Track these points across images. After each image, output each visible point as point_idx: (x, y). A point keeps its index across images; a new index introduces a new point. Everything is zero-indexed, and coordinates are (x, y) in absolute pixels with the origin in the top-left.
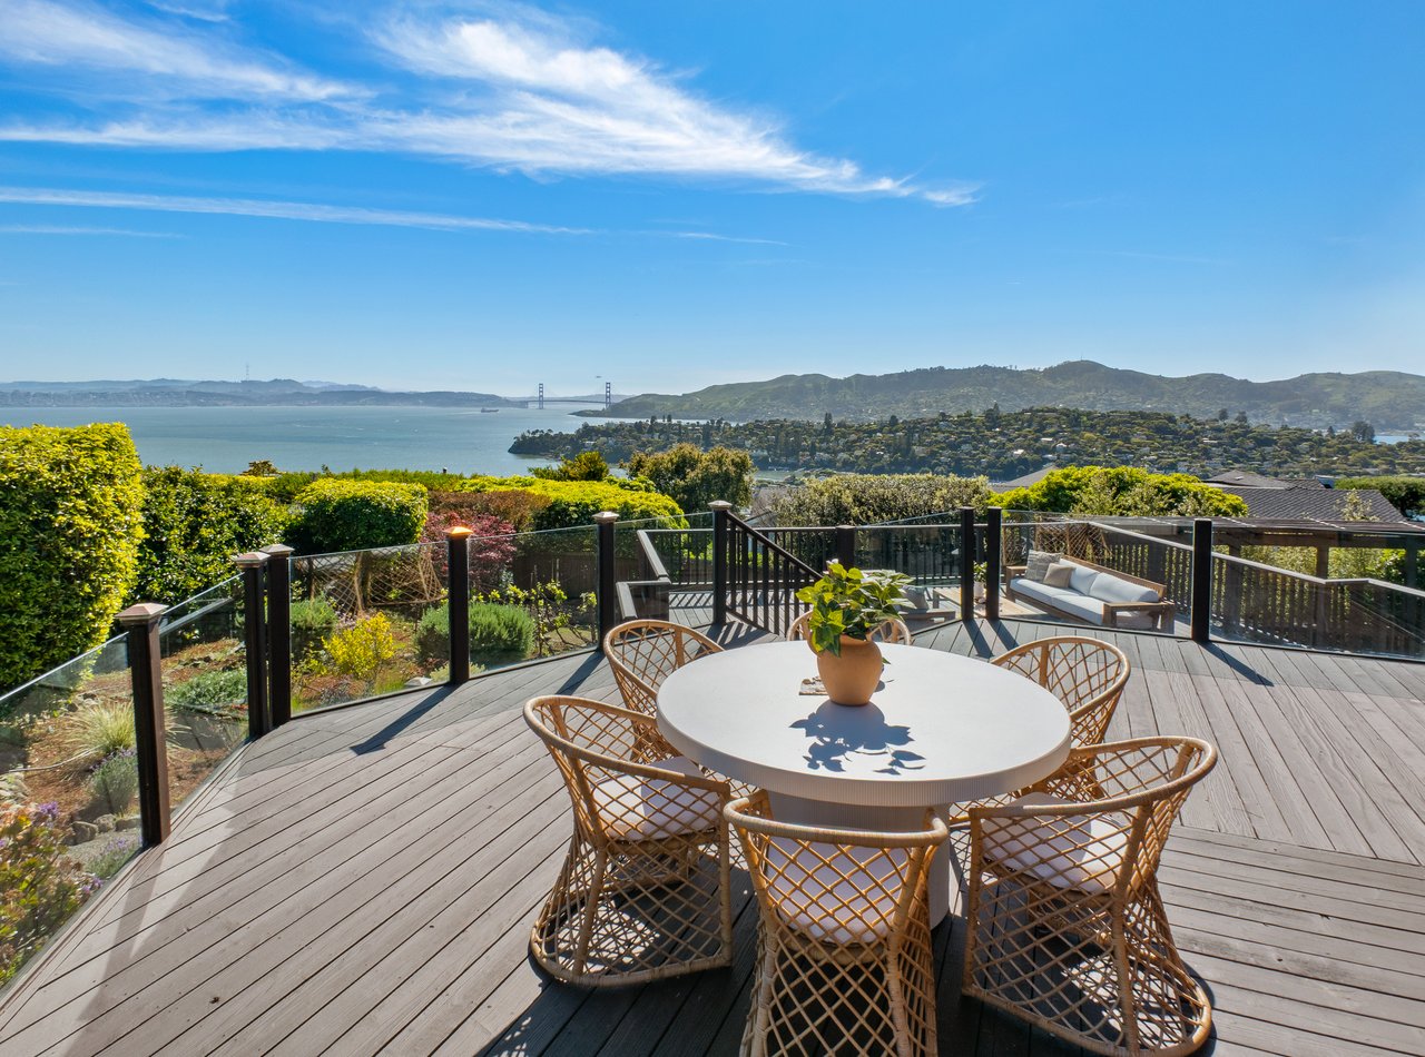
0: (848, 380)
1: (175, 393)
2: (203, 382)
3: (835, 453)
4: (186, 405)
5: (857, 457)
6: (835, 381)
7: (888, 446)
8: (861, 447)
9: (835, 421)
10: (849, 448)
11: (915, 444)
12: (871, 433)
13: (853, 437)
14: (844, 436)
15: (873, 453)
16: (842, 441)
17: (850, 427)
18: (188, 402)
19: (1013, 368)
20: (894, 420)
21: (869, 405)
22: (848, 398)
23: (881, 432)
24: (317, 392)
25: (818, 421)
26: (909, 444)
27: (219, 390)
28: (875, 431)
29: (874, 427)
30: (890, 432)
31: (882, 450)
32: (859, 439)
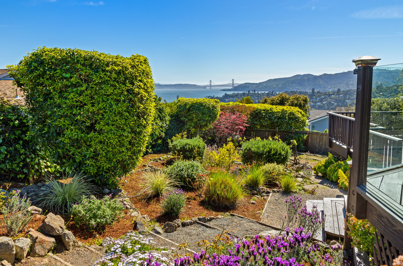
0: (321, 76)
3: (315, 103)
5: (324, 104)
6: (316, 77)
7: (336, 100)
8: (326, 100)
9: (316, 91)
10: (321, 101)
11: (347, 99)
12: (329, 95)
13: (323, 97)
14: (319, 96)
15: (330, 103)
16: (318, 99)
17: (322, 93)
19: (389, 69)
20: (339, 90)
21: (329, 85)
22: (321, 82)
23: (333, 94)
25: (309, 91)
26: (345, 99)
28: (331, 95)
29: (331, 93)
30: (337, 95)
31: (334, 102)
32: (325, 98)
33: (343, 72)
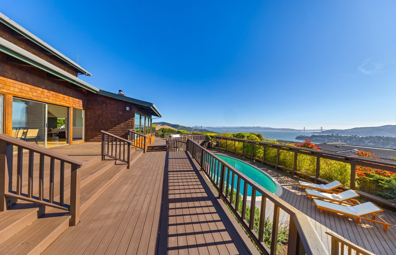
18: (246, 129)
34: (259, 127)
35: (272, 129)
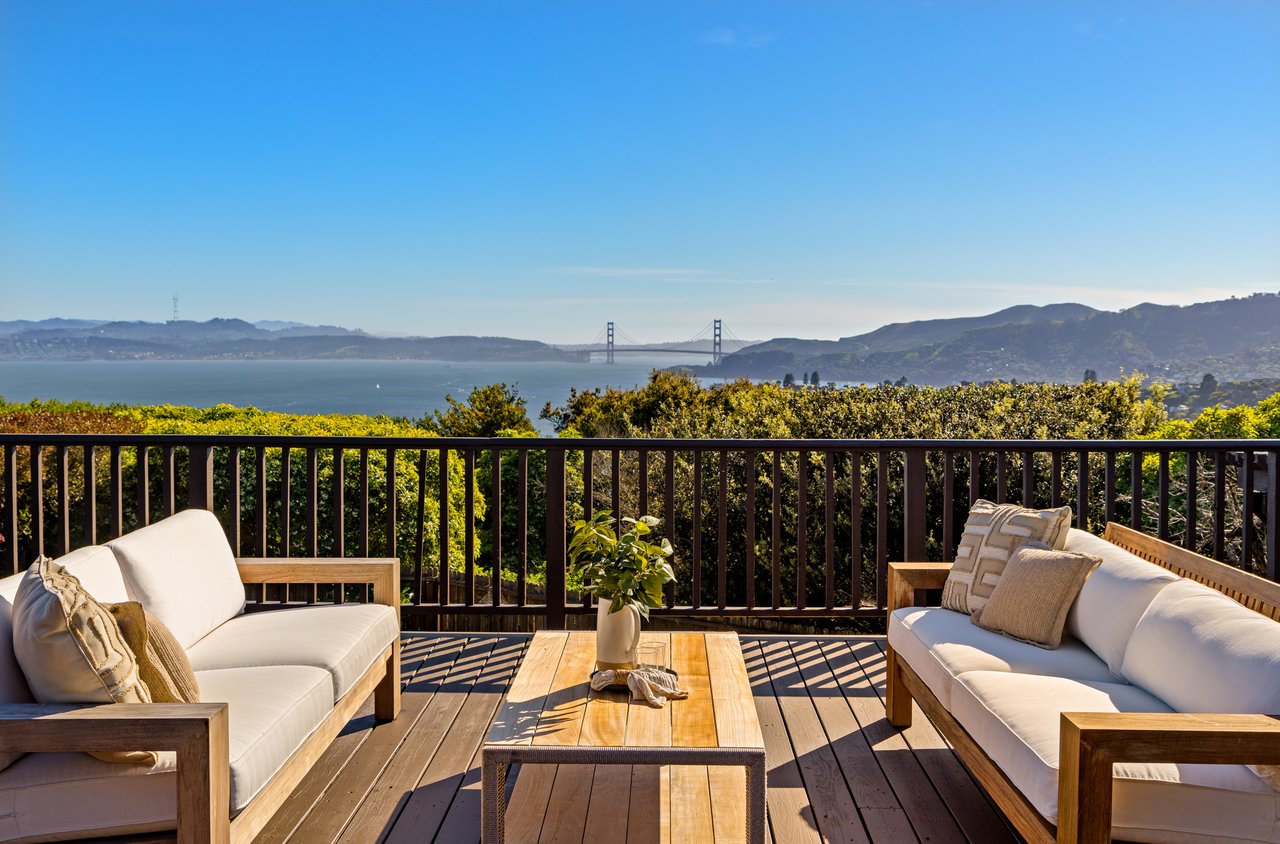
0: (1127, 314)
1: (75, 341)
2: (113, 324)
4: (88, 357)
18: (91, 353)
20: (1209, 382)
21: (1165, 355)
22: (1128, 344)
23: (1185, 403)
24: (275, 338)
27: (135, 336)
30: (1203, 404)
33: (1230, 298)
34: (236, 324)
35: (361, 342)
